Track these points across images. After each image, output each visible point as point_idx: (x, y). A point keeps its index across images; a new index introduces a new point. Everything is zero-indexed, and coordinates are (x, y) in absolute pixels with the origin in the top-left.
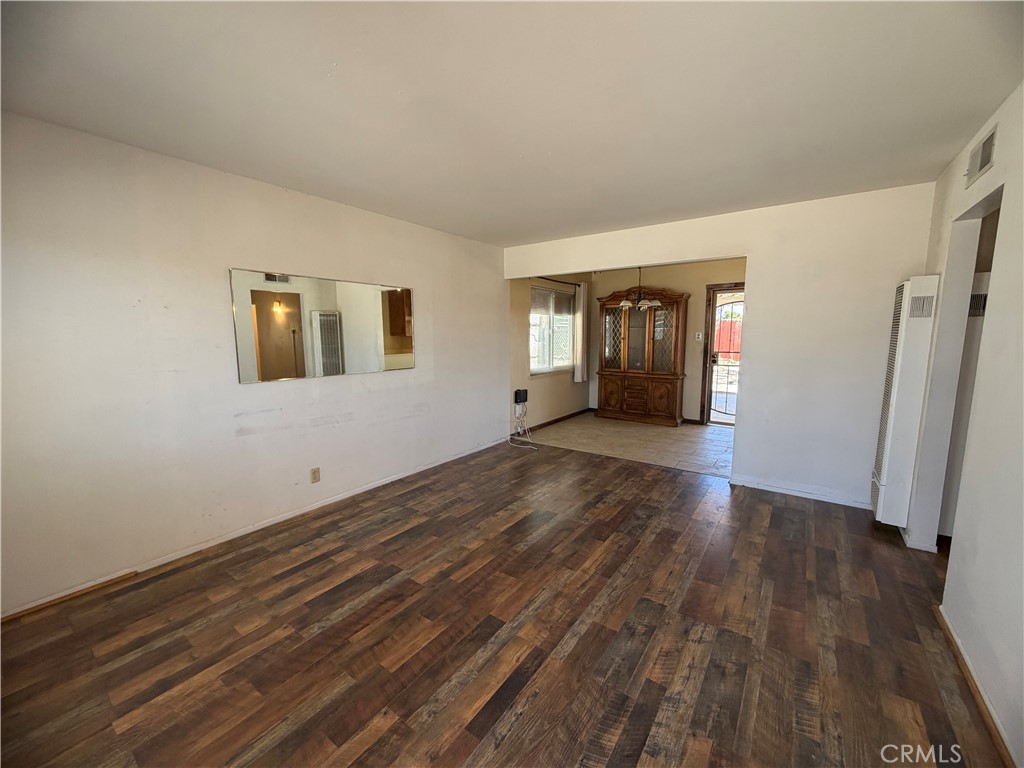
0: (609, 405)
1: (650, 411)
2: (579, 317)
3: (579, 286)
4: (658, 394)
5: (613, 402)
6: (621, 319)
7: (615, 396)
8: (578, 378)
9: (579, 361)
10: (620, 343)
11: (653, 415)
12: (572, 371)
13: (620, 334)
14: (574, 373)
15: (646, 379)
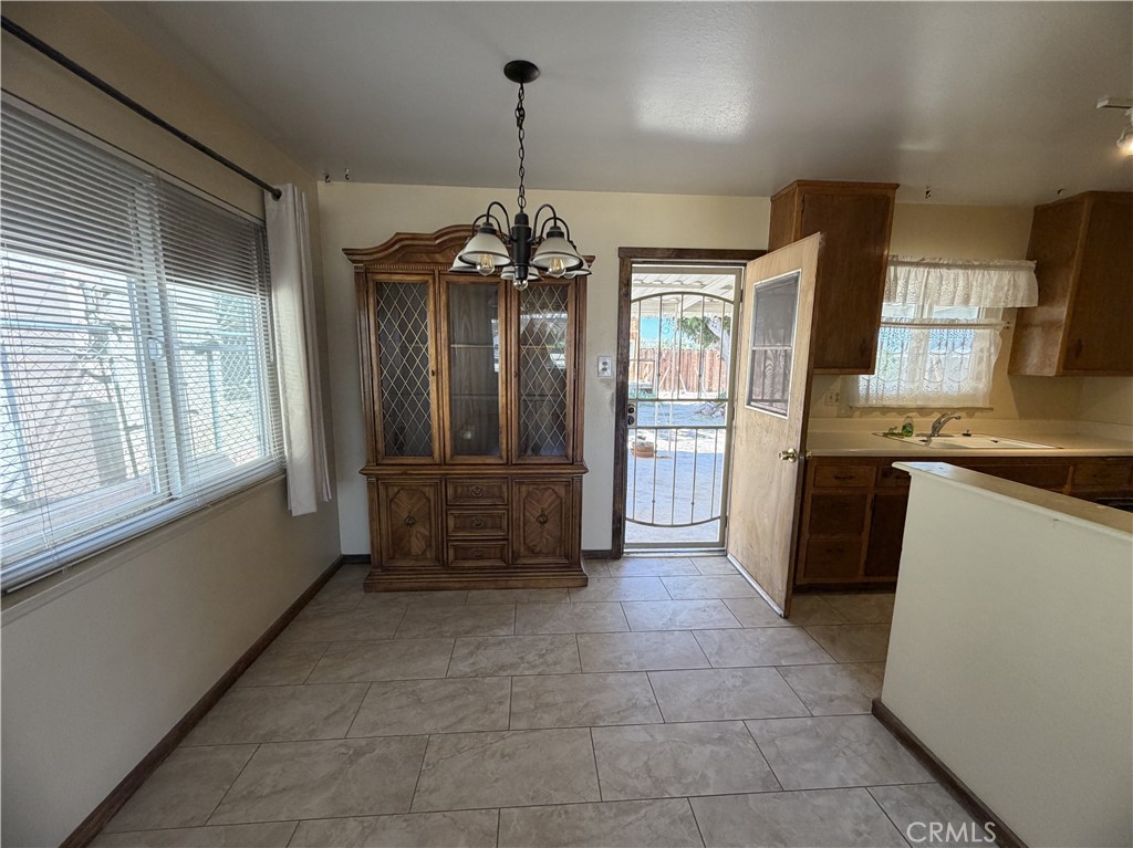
0: (407, 554)
1: (516, 556)
2: (287, 305)
3: (277, 195)
4: (533, 513)
5: (417, 545)
6: (423, 315)
7: (421, 529)
8: (303, 500)
9: (299, 446)
10: (426, 384)
11: (525, 567)
12: (278, 480)
13: (425, 361)
14: (285, 483)
15: (504, 478)
